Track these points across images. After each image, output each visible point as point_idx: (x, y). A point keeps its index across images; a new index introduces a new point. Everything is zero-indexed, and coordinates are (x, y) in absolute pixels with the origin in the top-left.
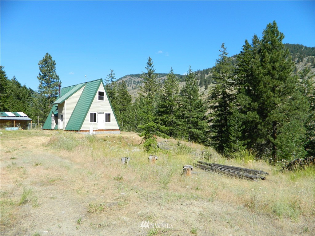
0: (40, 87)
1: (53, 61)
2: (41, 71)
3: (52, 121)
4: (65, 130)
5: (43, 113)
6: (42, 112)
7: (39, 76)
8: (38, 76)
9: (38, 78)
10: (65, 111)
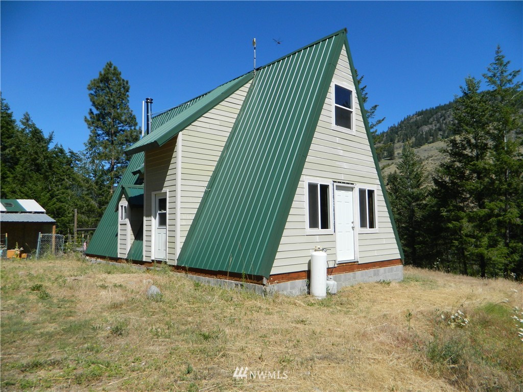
0: (92, 144)
1: (123, 80)
2: (94, 104)
3: (119, 226)
4: (178, 268)
5: (97, 205)
6: (93, 203)
7: (88, 117)
8: (86, 118)
9: (86, 120)
10: (179, 182)
